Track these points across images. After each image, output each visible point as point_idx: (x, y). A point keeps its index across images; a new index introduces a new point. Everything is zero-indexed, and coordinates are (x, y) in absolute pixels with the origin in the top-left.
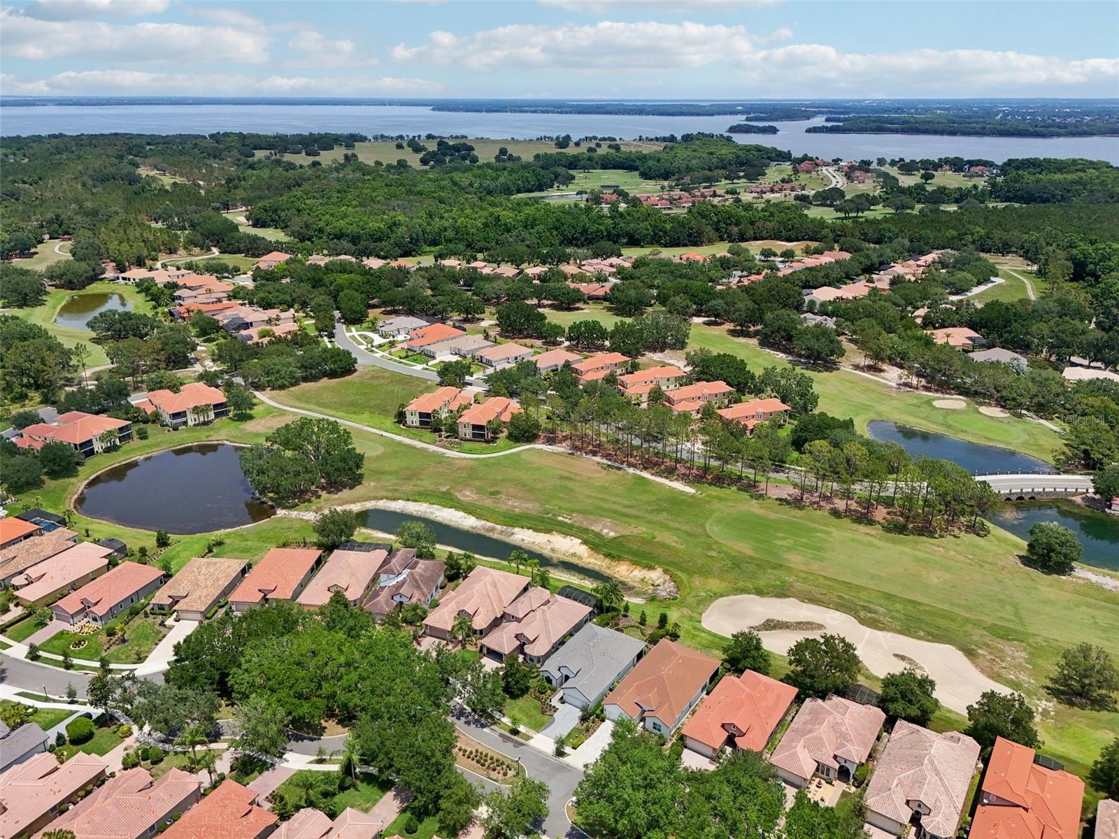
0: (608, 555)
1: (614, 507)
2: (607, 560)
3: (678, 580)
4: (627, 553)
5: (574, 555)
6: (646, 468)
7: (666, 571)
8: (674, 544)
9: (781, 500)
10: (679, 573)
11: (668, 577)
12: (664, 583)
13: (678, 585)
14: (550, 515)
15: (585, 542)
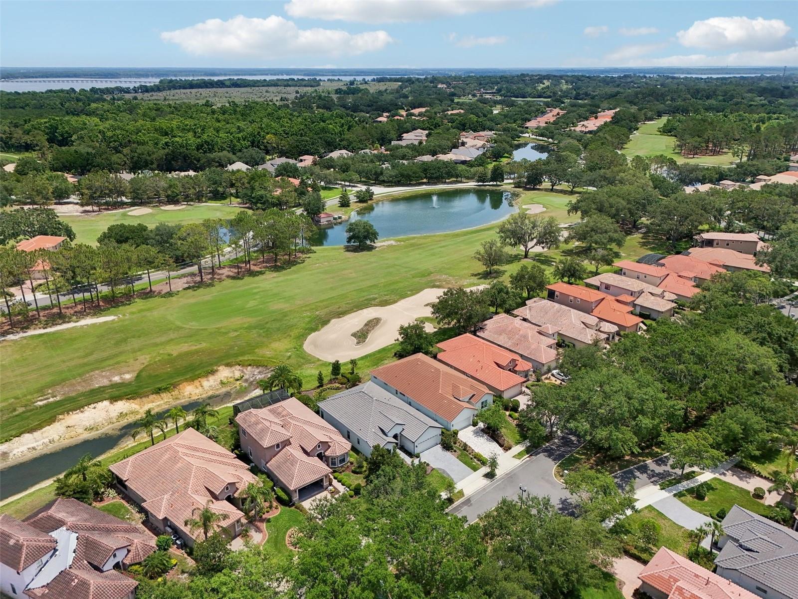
0: (158, 391)
1: (73, 363)
2: (164, 395)
3: (249, 363)
4: (171, 377)
5: (121, 415)
6: (27, 328)
7: (228, 365)
8: (194, 348)
9: (189, 288)
10: (241, 358)
11: (238, 367)
12: (243, 372)
13: (256, 364)
14: (21, 410)
15: (114, 399)
